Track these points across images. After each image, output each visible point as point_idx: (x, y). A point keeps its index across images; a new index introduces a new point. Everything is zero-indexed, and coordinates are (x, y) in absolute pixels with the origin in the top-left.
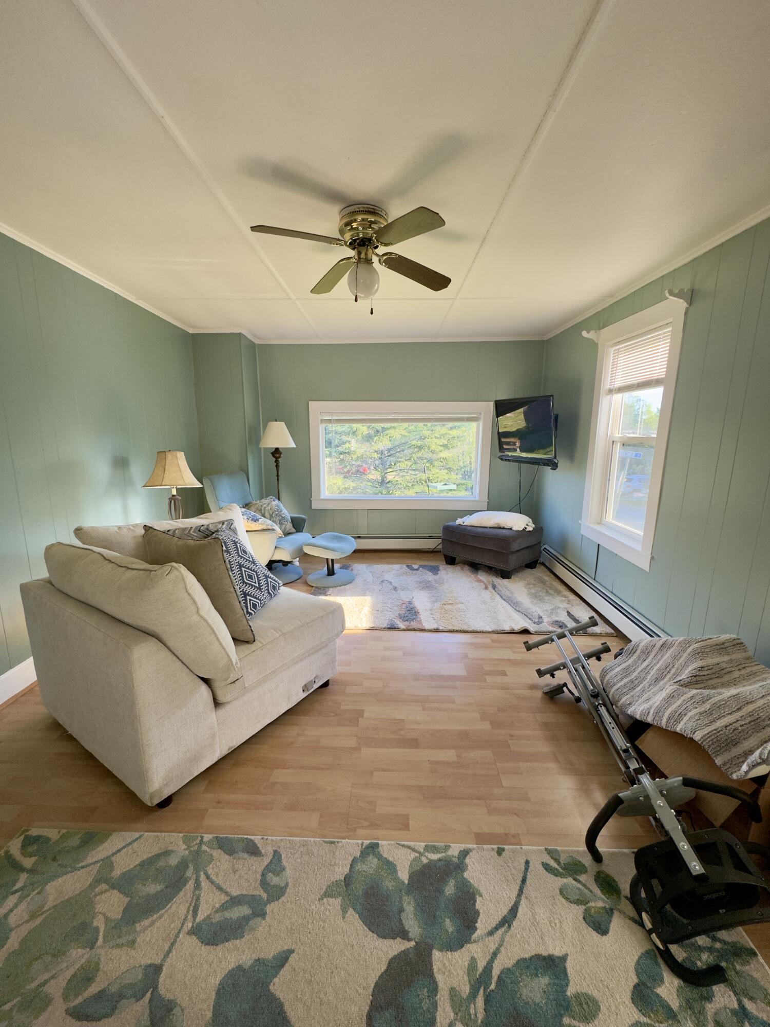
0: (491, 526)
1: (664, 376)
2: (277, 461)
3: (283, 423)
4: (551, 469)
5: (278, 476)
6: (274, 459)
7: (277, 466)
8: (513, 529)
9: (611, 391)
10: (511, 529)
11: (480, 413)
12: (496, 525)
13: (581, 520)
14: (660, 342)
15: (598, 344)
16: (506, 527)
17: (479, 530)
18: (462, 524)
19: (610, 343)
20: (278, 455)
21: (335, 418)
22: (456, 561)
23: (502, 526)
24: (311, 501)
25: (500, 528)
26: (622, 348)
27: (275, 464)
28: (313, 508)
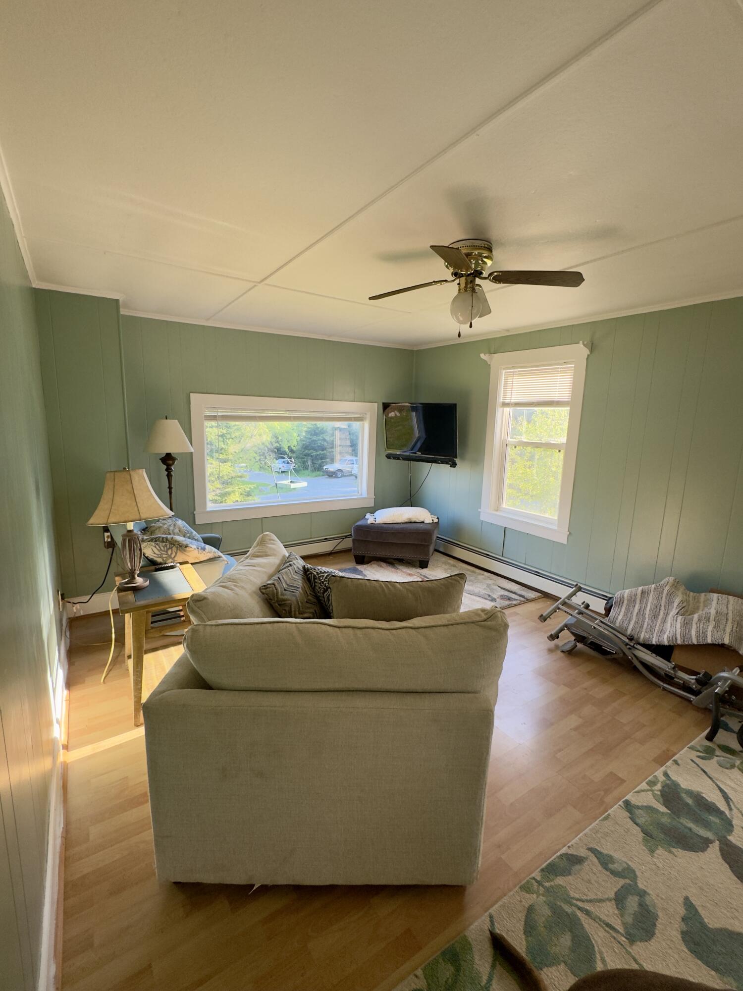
0: (403, 522)
1: (570, 400)
2: (168, 470)
3: (177, 421)
4: (450, 466)
5: (170, 488)
6: (165, 467)
7: (169, 476)
8: (425, 522)
9: (505, 405)
10: (423, 522)
11: (366, 414)
12: (407, 521)
13: (480, 508)
14: (558, 373)
15: (490, 365)
16: (418, 521)
17: (391, 526)
18: (374, 522)
19: (503, 367)
20: (171, 462)
21: (220, 414)
22: (365, 560)
23: (413, 520)
24: (194, 515)
25: (411, 522)
26: (516, 372)
27: (166, 473)
28: (196, 523)
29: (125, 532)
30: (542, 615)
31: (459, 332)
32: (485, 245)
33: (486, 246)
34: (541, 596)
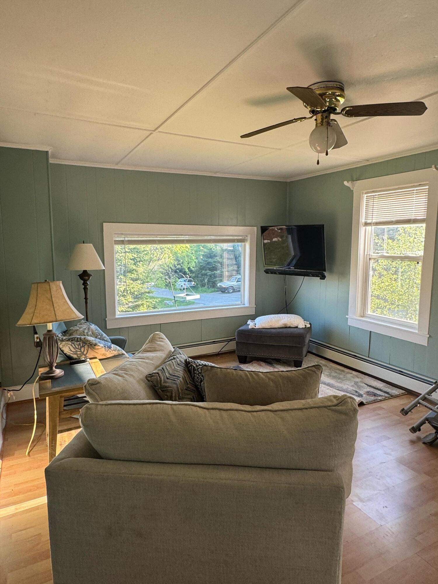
0: (279, 327)
1: (425, 217)
2: (85, 284)
3: (91, 245)
4: (320, 279)
5: (86, 299)
6: (82, 282)
7: (85, 289)
8: (299, 327)
9: (366, 224)
10: (297, 327)
11: (247, 236)
12: (283, 326)
13: (348, 315)
14: (414, 195)
15: (353, 191)
16: (292, 326)
17: (269, 330)
18: (254, 327)
19: (365, 192)
20: (87, 278)
21: (127, 239)
22: (248, 359)
23: (288, 326)
24: (106, 321)
25: (286, 327)
26: (376, 195)
27: (83, 286)
28: (108, 328)
29: (46, 332)
30: (403, 409)
31: (318, 161)
32: (337, 85)
33: (339, 86)
34: (405, 393)
